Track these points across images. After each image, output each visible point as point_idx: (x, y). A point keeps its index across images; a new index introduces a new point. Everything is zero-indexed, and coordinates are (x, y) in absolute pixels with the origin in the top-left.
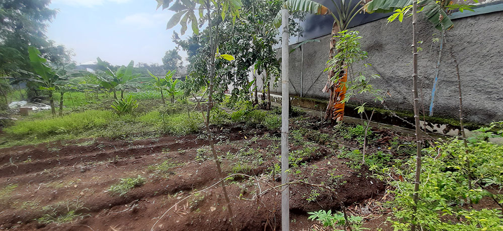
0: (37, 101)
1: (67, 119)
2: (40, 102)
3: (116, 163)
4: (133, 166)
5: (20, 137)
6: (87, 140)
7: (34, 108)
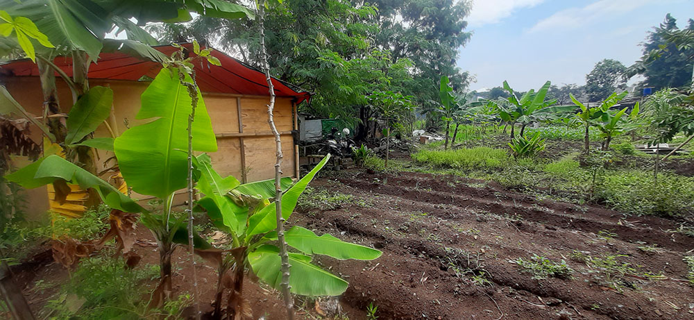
0: (432, 131)
1: (460, 153)
2: (434, 132)
3: (519, 225)
4: (544, 238)
5: (420, 164)
6: (479, 182)
7: (430, 138)
